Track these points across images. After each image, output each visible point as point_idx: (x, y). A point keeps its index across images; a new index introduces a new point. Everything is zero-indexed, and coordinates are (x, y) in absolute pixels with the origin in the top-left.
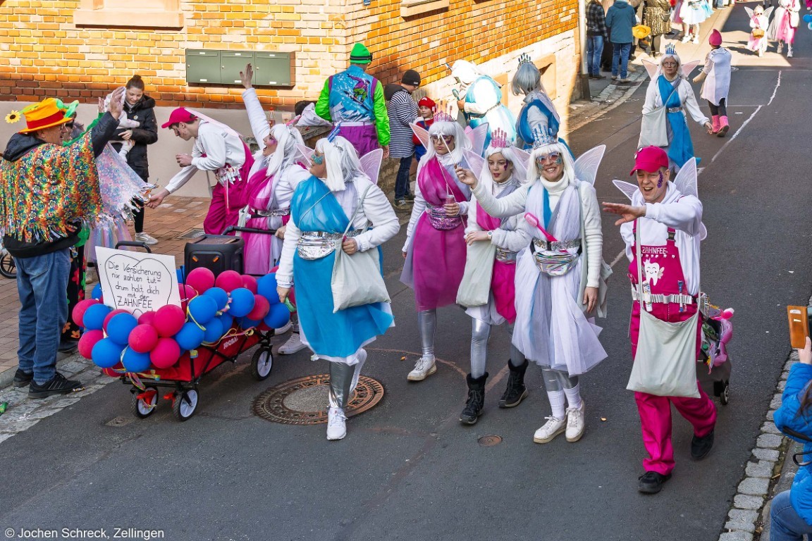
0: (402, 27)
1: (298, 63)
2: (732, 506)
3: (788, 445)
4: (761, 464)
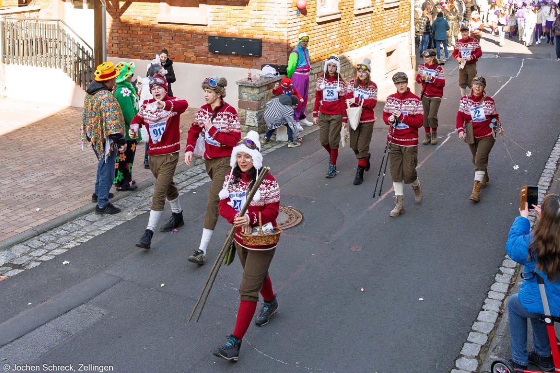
2: (487, 296)
4: (504, 276)
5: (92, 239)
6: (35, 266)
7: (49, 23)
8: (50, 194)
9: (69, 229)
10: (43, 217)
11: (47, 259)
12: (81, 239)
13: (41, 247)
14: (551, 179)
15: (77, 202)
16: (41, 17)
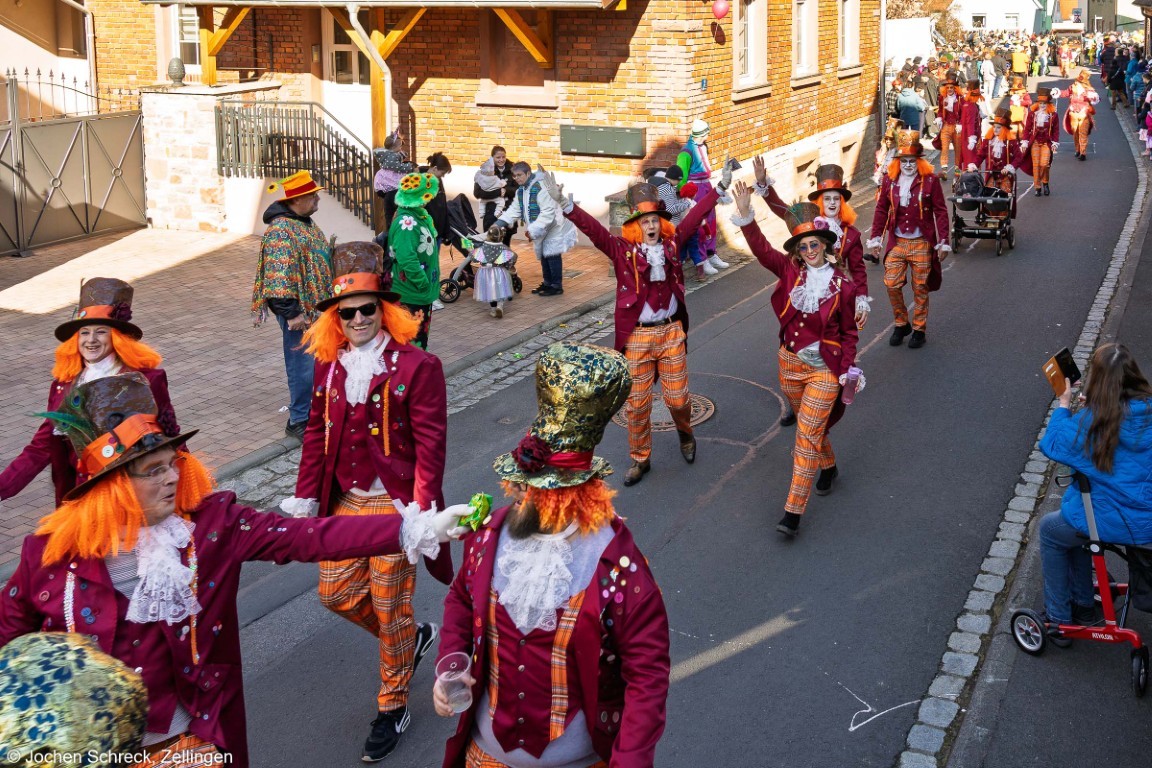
0: (732, 109)
1: (648, 137)
2: (1003, 518)
3: (1052, 471)
4: (1029, 486)
7: (296, 107)
14: (1096, 336)
16: (282, 99)
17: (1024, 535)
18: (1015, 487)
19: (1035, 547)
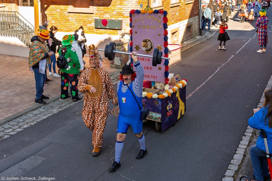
1: (123, 23)
2: (238, 147)
3: (254, 132)
4: (247, 137)
5: (36, 123)
6: (7, 137)
7: (10, 13)
8: (13, 101)
9: (24, 118)
10: (10, 113)
11: (13, 134)
12: (31, 123)
13: (10, 128)
15: (28, 105)
16: (6, 10)
17: (245, 152)
18: (242, 137)
19: (248, 156)
